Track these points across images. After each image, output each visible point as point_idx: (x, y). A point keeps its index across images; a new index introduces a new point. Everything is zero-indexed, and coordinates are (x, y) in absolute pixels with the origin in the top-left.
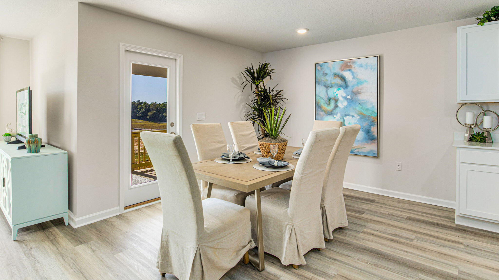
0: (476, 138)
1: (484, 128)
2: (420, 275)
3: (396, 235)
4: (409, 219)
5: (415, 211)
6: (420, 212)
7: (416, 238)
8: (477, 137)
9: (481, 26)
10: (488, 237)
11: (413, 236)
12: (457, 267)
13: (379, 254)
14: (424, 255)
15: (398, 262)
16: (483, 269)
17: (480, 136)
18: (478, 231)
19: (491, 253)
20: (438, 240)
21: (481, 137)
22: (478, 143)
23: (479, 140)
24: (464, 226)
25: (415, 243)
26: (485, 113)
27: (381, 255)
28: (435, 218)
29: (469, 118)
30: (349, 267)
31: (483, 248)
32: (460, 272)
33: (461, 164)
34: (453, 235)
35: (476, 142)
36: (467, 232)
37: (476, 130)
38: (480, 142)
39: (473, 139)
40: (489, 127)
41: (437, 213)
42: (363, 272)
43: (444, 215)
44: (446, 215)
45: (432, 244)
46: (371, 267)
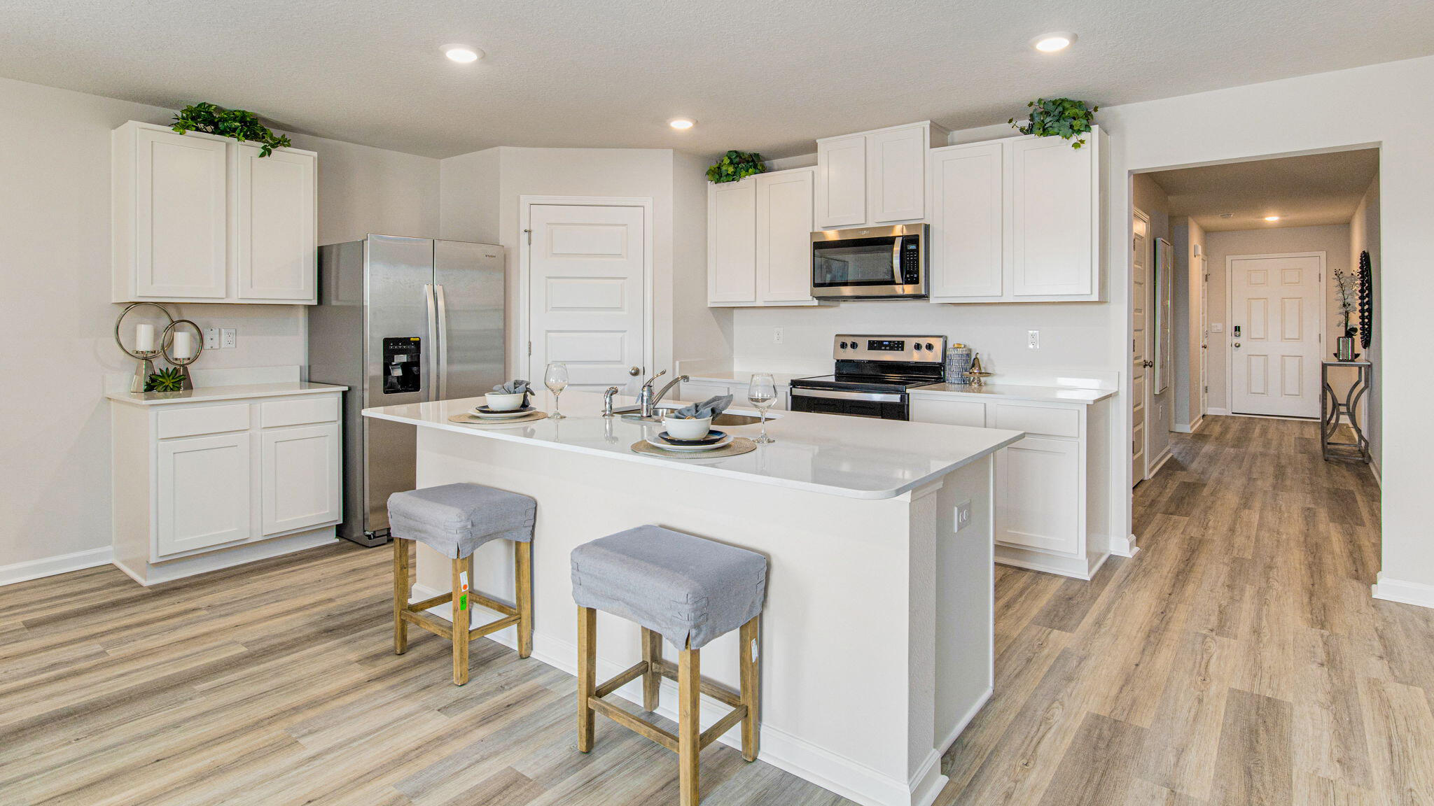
0: (164, 383)
1: (176, 359)
2: (196, 687)
3: (53, 666)
4: (31, 625)
5: (25, 605)
6: (41, 601)
7: (109, 645)
8: (164, 381)
9: (181, 134)
10: (223, 579)
11: (95, 647)
12: (236, 643)
13: (70, 714)
14: (157, 660)
15: (131, 698)
16: (270, 622)
17: (171, 377)
18: (197, 580)
19: (252, 597)
20: (153, 626)
21: (173, 378)
22: (169, 393)
23: (171, 385)
24: (165, 583)
25: (113, 653)
26: (174, 325)
27: (76, 713)
28: (89, 598)
29: (144, 338)
30: (37, 777)
31: (236, 598)
32: (246, 644)
33: (161, 443)
34: (165, 605)
35: (165, 390)
36: (182, 590)
37: (160, 365)
38: (172, 389)
39: (153, 385)
40: (186, 356)
41: (85, 586)
42: (88, 758)
43: (105, 583)
44: (109, 581)
45: (151, 638)
46: (91, 742)
